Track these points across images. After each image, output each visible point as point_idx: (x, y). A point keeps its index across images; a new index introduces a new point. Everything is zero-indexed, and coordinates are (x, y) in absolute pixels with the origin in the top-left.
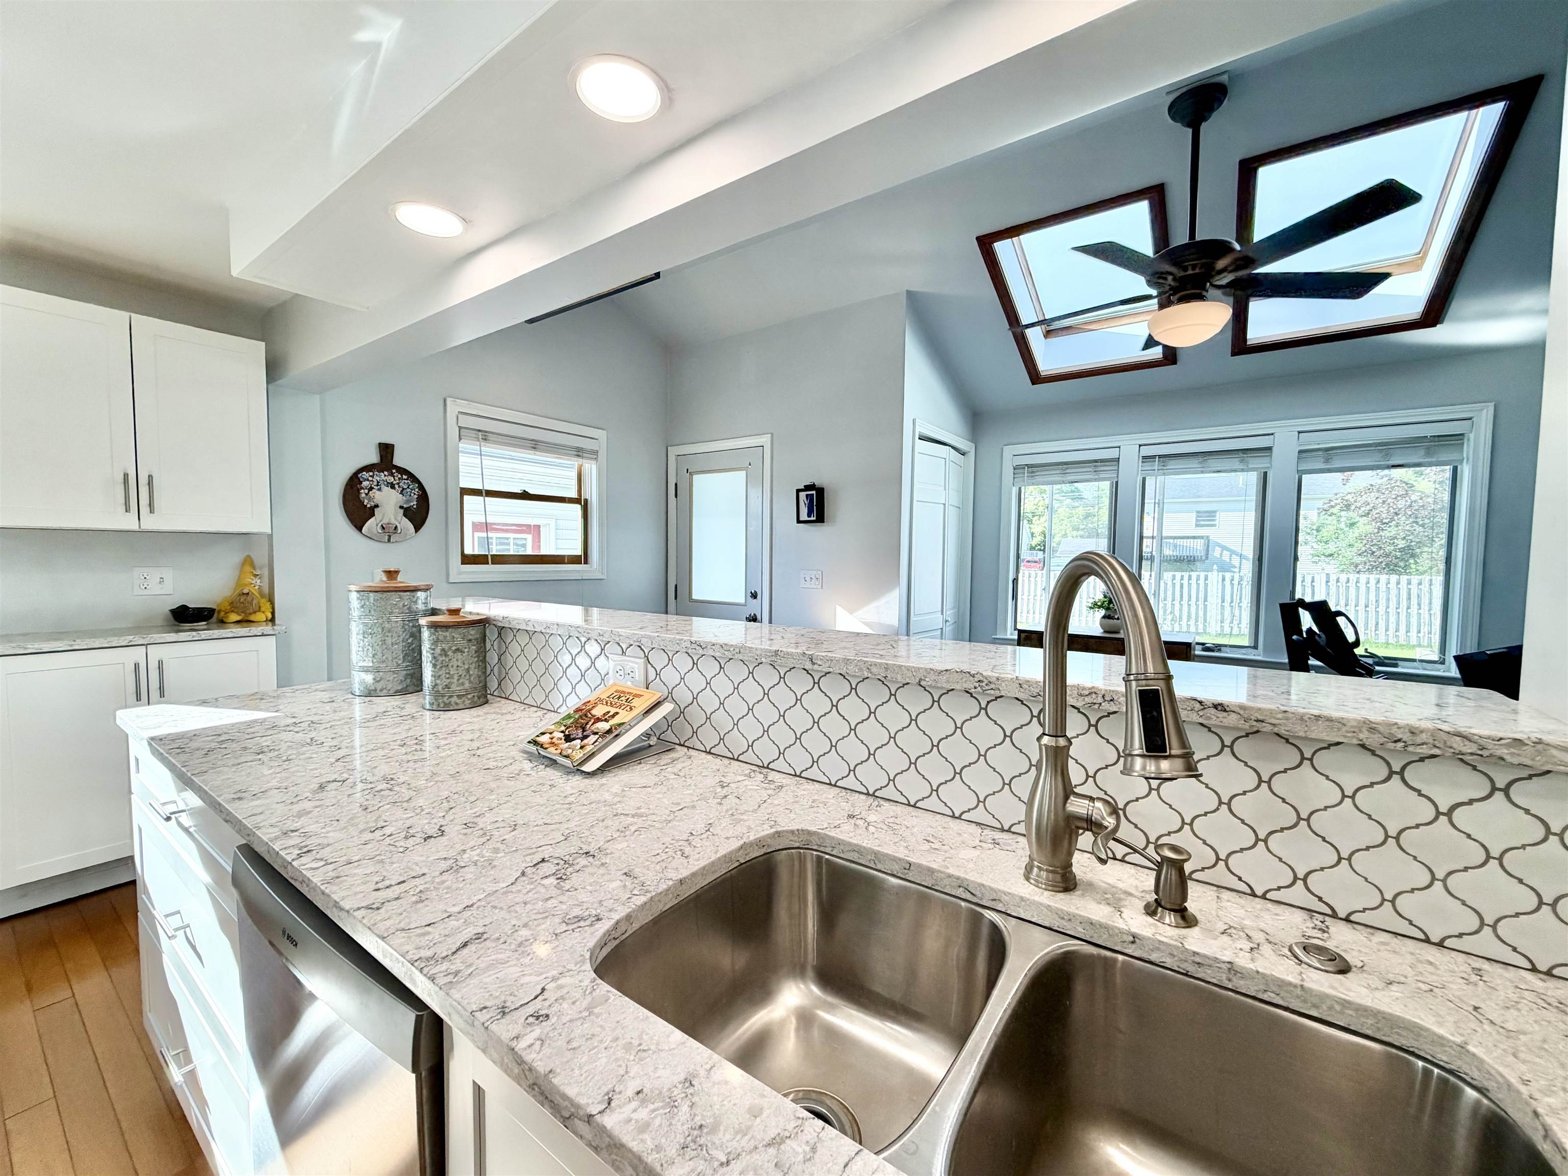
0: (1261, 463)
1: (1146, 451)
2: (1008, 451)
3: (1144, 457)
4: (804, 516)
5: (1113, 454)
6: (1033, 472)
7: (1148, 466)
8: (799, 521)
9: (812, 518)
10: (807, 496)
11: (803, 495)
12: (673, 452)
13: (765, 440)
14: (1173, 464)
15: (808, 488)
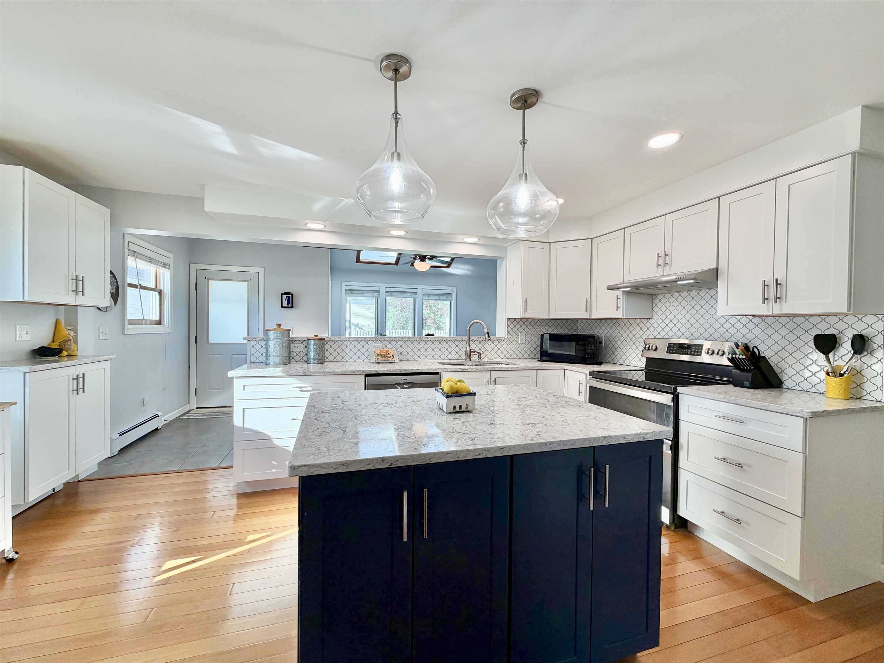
0: (414, 296)
1: (387, 289)
2: (344, 284)
3: (386, 291)
4: (285, 304)
5: (377, 289)
6: (352, 292)
7: (387, 294)
8: (282, 307)
9: (289, 306)
10: (287, 297)
11: (284, 296)
12: (193, 267)
13: (261, 270)
14: (394, 294)
15: (286, 293)
